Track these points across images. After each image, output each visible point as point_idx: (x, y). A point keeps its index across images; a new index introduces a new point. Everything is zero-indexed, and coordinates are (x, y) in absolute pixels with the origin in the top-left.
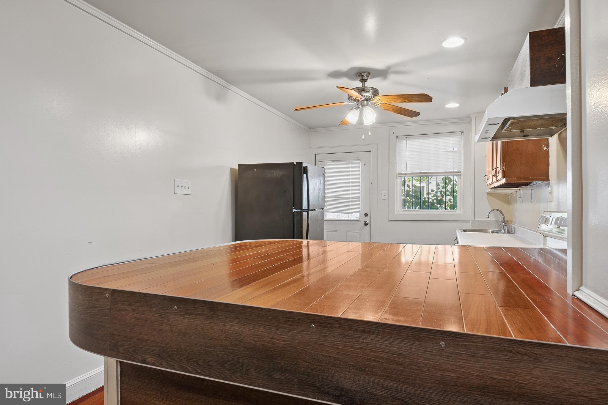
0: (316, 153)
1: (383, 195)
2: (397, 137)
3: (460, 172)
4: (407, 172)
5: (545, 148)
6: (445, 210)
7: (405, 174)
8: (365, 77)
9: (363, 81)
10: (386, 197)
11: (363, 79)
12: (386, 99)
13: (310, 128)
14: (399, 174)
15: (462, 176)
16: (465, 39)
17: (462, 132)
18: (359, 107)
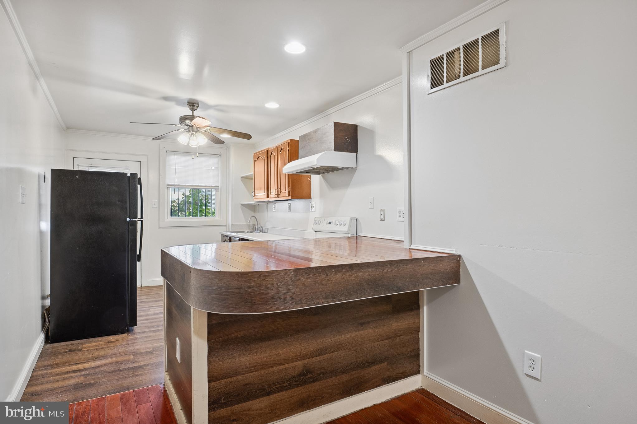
0: (74, 157)
1: (153, 203)
2: (166, 152)
3: (218, 187)
4: (176, 184)
5: (309, 180)
6: (205, 217)
7: (174, 185)
8: (195, 108)
9: (193, 110)
10: (156, 206)
11: (193, 109)
12: (215, 130)
13: (68, 128)
14: (168, 185)
15: (219, 190)
16: (280, 105)
17: (220, 155)
18: (189, 131)
